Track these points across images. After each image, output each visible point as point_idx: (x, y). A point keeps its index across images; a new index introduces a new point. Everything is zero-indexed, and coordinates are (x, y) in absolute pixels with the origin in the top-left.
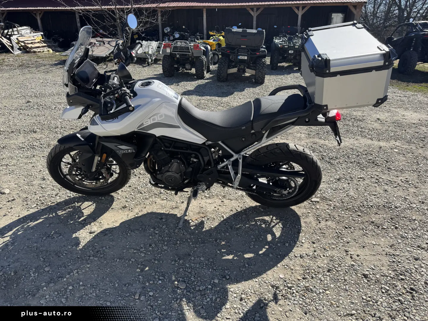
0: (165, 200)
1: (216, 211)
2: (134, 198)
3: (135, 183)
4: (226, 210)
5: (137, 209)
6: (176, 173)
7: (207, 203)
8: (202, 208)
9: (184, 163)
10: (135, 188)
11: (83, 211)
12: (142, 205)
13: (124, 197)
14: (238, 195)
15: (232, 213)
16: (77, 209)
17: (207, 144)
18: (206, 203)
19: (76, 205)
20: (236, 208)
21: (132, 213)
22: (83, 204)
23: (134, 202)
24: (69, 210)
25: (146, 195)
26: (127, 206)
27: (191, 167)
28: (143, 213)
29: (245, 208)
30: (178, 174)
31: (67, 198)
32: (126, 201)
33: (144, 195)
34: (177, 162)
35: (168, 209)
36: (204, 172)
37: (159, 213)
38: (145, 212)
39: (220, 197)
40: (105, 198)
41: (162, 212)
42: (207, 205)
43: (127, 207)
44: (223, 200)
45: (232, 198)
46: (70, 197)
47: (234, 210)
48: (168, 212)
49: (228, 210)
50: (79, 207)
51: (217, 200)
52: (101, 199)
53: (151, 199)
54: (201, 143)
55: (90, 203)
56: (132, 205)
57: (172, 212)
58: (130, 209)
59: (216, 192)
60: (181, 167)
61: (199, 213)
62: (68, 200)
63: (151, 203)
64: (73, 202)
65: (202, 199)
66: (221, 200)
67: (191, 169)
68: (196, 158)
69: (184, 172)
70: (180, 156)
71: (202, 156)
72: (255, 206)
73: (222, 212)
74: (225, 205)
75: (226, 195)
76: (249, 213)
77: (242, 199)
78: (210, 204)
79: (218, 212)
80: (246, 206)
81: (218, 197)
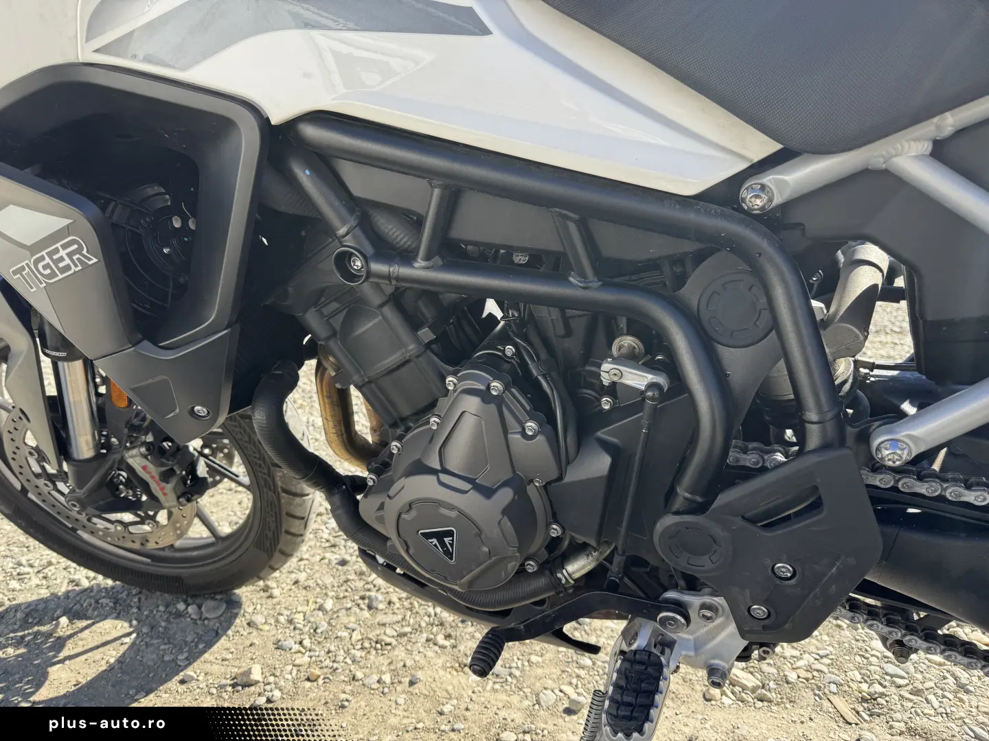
6: (478, 487)
9: (541, 407)
17: (754, 201)
27: (607, 446)
30: (488, 492)
34: (485, 396)
36: (723, 499)
39: (842, 705)
44: (867, 732)
45: (940, 725)
51: (820, 730)
54: (690, 187)
56: (287, 678)
59: (807, 659)
60: (515, 438)
66: (852, 736)
67: (598, 464)
68: (651, 366)
69: (545, 487)
70: (518, 353)
71: (706, 344)
75: (882, 694)
81: (826, 703)
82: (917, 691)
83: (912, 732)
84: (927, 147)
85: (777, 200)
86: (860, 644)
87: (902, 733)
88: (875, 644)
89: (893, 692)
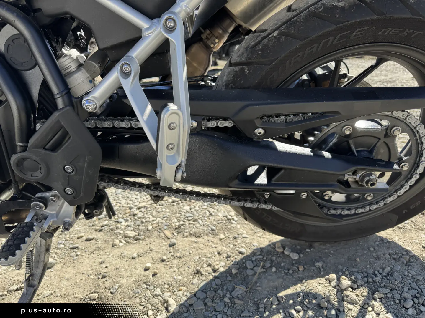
4: (181, 274)
7: (124, 257)
29: (239, 258)
39: (167, 233)
42: (122, 264)
44: (173, 241)
49: (186, 275)
51: (156, 244)
59: (158, 220)
65: (114, 245)
66: (168, 243)
72: (269, 245)
73: (166, 286)
74: (178, 255)
75: (182, 225)
76: (255, 274)
77: (228, 229)
78: (133, 258)
79: (152, 287)
80: (241, 250)
81: (162, 234)
82: (195, 220)
83: (191, 235)
87: (187, 236)
88: (185, 208)
89: (187, 223)
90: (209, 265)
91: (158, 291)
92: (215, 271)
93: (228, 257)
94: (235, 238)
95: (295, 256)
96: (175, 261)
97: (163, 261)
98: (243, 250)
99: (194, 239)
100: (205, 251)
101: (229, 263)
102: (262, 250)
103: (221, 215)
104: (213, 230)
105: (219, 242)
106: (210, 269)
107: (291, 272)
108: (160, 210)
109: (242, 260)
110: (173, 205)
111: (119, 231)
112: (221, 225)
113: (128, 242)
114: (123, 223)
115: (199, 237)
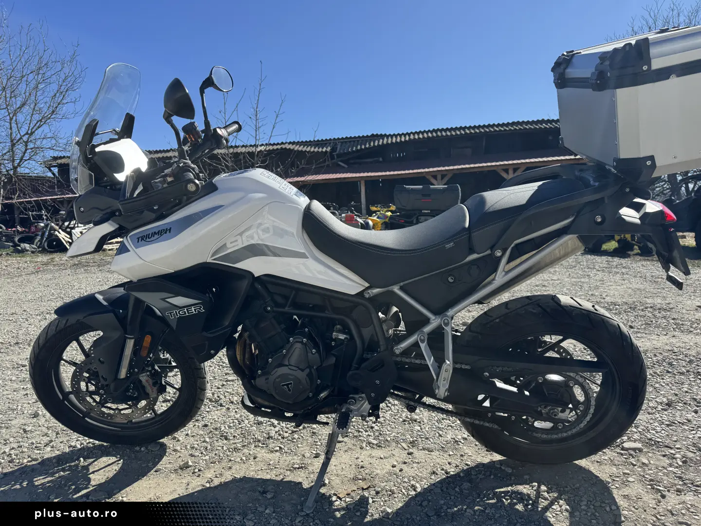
0: (276, 451)
1: (395, 474)
2: (209, 447)
3: (217, 419)
4: (421, 472)
5: (212, 471)
6: (300, 369)
7: (373, 457)
8: (362, 467)
9: (316, 346)
10: (216, 429)
11: (90, 476)
12: (224, 464)
13: (188, 447)
14: (446, 439)
15: (435, 479)
16: (79, 472)
17: (367, 296)
18: (371, 456)
19: (82, 464)
20: (445, 468)
21: (198, 479)
22: (96, 463)
23: (207, 457)
24: (62, 473)
25: (237, 441)
26: (190, 463)
27: (334, 355)
28: (223, 480)
29: (465, 468)
30: (302, 370)
31: (67, 450)
32: (192, 455)
33: (232, 442)
34: (302, 342)
35: (282, 471)
36: (363, 365)
37: (259, 479)
38: (228, 477)
39: (404, 445)
40: (147, 448)
41: (268, 477)
42: (373, 461)
43: (191, 466)
44: (411, 450)
45: (432, 446)
46: (74, 447)
47: (439, 471)
48: (281, 477)
49: (425, 473)
50: (86, 468)
51: (397, 452)
52: (138, 452)
53: (246, 451)
54: (353, 293)
55: (113, 459)
56: (203, 464)
57: (291, 477)
58: (197, 470)
59: (394, 434)
60: (310, 354)
61: (355, 479)
62: (68, 453)
63: (244, 458)
64: (75, 457)
65: (361, 448)
66: (406, 452)
67: (332, 360)
68: (344, 333)
69: (316, 369)
70: (309, 330)
71: (358, 327)
72: (490, 462)
73: (411, 478)
74: (417, 461)
75: (416, 440)
76: (478, 478)
77: (456, 449)
78: (381, 458)
79: (401, 478)
80: (467, 462)
81: (399, 445)
82: (427, 439)
83: (424, 449)
84: (399, 287)
85: (371, 295)
86: (411, 428)
87: (421, 450)
88: (416, 427)
89: (420, 439)
90: (443, 469)
91: (406, 480)
92: (447, 473)
93: (457, 466)
94: (462, 456)
95: (510, 471)
96: (415, 465)
97: (405, 463)
98: (469, 463)
99: (427, 452)
100: (438, 461)
101: (458, 470)
102: (483, 464)
103: (449, 437)
104: (442, 447)
105: (448, 457)
106: (443, 472)
107: (505, 479)
108: (393, 426)
109: (467, 469)
110: (405, 424)
111: (362, 438)
112: (449, 445)
113: (373, 448)
114: (364, 433)
115: (431, 451)
